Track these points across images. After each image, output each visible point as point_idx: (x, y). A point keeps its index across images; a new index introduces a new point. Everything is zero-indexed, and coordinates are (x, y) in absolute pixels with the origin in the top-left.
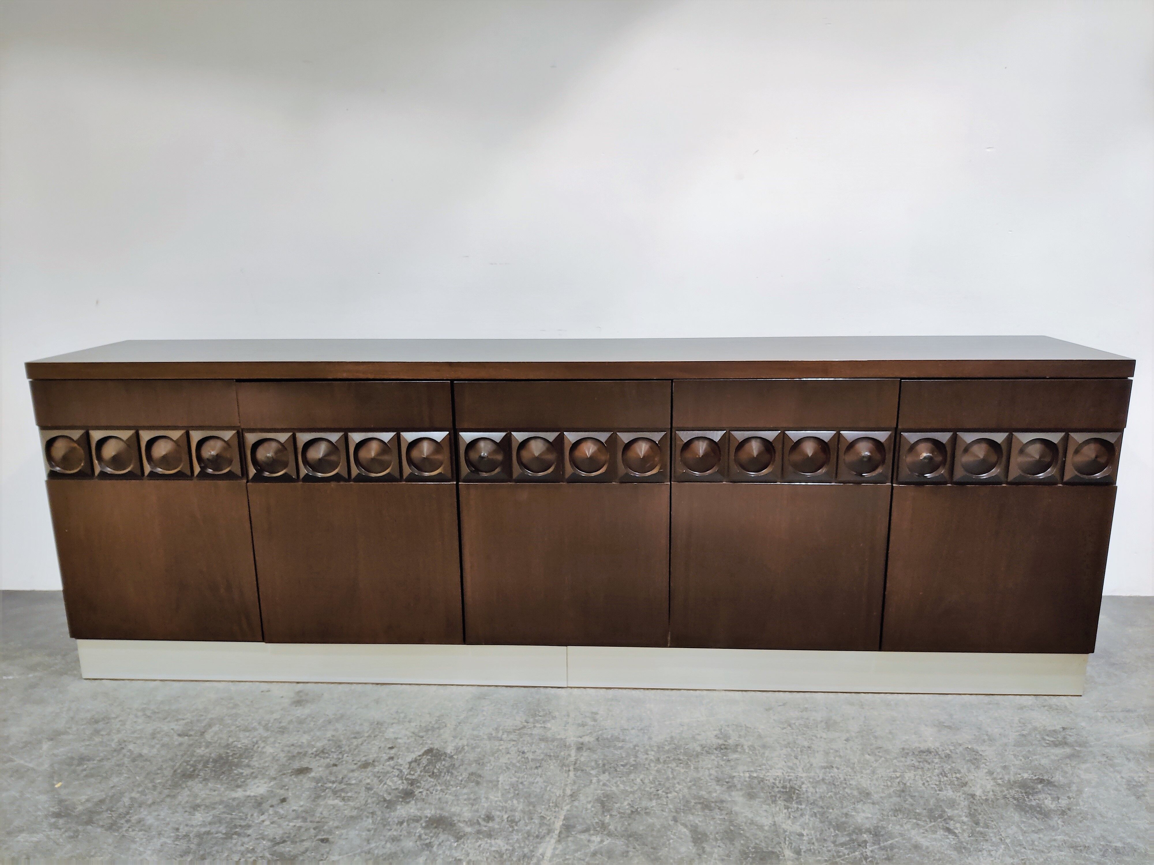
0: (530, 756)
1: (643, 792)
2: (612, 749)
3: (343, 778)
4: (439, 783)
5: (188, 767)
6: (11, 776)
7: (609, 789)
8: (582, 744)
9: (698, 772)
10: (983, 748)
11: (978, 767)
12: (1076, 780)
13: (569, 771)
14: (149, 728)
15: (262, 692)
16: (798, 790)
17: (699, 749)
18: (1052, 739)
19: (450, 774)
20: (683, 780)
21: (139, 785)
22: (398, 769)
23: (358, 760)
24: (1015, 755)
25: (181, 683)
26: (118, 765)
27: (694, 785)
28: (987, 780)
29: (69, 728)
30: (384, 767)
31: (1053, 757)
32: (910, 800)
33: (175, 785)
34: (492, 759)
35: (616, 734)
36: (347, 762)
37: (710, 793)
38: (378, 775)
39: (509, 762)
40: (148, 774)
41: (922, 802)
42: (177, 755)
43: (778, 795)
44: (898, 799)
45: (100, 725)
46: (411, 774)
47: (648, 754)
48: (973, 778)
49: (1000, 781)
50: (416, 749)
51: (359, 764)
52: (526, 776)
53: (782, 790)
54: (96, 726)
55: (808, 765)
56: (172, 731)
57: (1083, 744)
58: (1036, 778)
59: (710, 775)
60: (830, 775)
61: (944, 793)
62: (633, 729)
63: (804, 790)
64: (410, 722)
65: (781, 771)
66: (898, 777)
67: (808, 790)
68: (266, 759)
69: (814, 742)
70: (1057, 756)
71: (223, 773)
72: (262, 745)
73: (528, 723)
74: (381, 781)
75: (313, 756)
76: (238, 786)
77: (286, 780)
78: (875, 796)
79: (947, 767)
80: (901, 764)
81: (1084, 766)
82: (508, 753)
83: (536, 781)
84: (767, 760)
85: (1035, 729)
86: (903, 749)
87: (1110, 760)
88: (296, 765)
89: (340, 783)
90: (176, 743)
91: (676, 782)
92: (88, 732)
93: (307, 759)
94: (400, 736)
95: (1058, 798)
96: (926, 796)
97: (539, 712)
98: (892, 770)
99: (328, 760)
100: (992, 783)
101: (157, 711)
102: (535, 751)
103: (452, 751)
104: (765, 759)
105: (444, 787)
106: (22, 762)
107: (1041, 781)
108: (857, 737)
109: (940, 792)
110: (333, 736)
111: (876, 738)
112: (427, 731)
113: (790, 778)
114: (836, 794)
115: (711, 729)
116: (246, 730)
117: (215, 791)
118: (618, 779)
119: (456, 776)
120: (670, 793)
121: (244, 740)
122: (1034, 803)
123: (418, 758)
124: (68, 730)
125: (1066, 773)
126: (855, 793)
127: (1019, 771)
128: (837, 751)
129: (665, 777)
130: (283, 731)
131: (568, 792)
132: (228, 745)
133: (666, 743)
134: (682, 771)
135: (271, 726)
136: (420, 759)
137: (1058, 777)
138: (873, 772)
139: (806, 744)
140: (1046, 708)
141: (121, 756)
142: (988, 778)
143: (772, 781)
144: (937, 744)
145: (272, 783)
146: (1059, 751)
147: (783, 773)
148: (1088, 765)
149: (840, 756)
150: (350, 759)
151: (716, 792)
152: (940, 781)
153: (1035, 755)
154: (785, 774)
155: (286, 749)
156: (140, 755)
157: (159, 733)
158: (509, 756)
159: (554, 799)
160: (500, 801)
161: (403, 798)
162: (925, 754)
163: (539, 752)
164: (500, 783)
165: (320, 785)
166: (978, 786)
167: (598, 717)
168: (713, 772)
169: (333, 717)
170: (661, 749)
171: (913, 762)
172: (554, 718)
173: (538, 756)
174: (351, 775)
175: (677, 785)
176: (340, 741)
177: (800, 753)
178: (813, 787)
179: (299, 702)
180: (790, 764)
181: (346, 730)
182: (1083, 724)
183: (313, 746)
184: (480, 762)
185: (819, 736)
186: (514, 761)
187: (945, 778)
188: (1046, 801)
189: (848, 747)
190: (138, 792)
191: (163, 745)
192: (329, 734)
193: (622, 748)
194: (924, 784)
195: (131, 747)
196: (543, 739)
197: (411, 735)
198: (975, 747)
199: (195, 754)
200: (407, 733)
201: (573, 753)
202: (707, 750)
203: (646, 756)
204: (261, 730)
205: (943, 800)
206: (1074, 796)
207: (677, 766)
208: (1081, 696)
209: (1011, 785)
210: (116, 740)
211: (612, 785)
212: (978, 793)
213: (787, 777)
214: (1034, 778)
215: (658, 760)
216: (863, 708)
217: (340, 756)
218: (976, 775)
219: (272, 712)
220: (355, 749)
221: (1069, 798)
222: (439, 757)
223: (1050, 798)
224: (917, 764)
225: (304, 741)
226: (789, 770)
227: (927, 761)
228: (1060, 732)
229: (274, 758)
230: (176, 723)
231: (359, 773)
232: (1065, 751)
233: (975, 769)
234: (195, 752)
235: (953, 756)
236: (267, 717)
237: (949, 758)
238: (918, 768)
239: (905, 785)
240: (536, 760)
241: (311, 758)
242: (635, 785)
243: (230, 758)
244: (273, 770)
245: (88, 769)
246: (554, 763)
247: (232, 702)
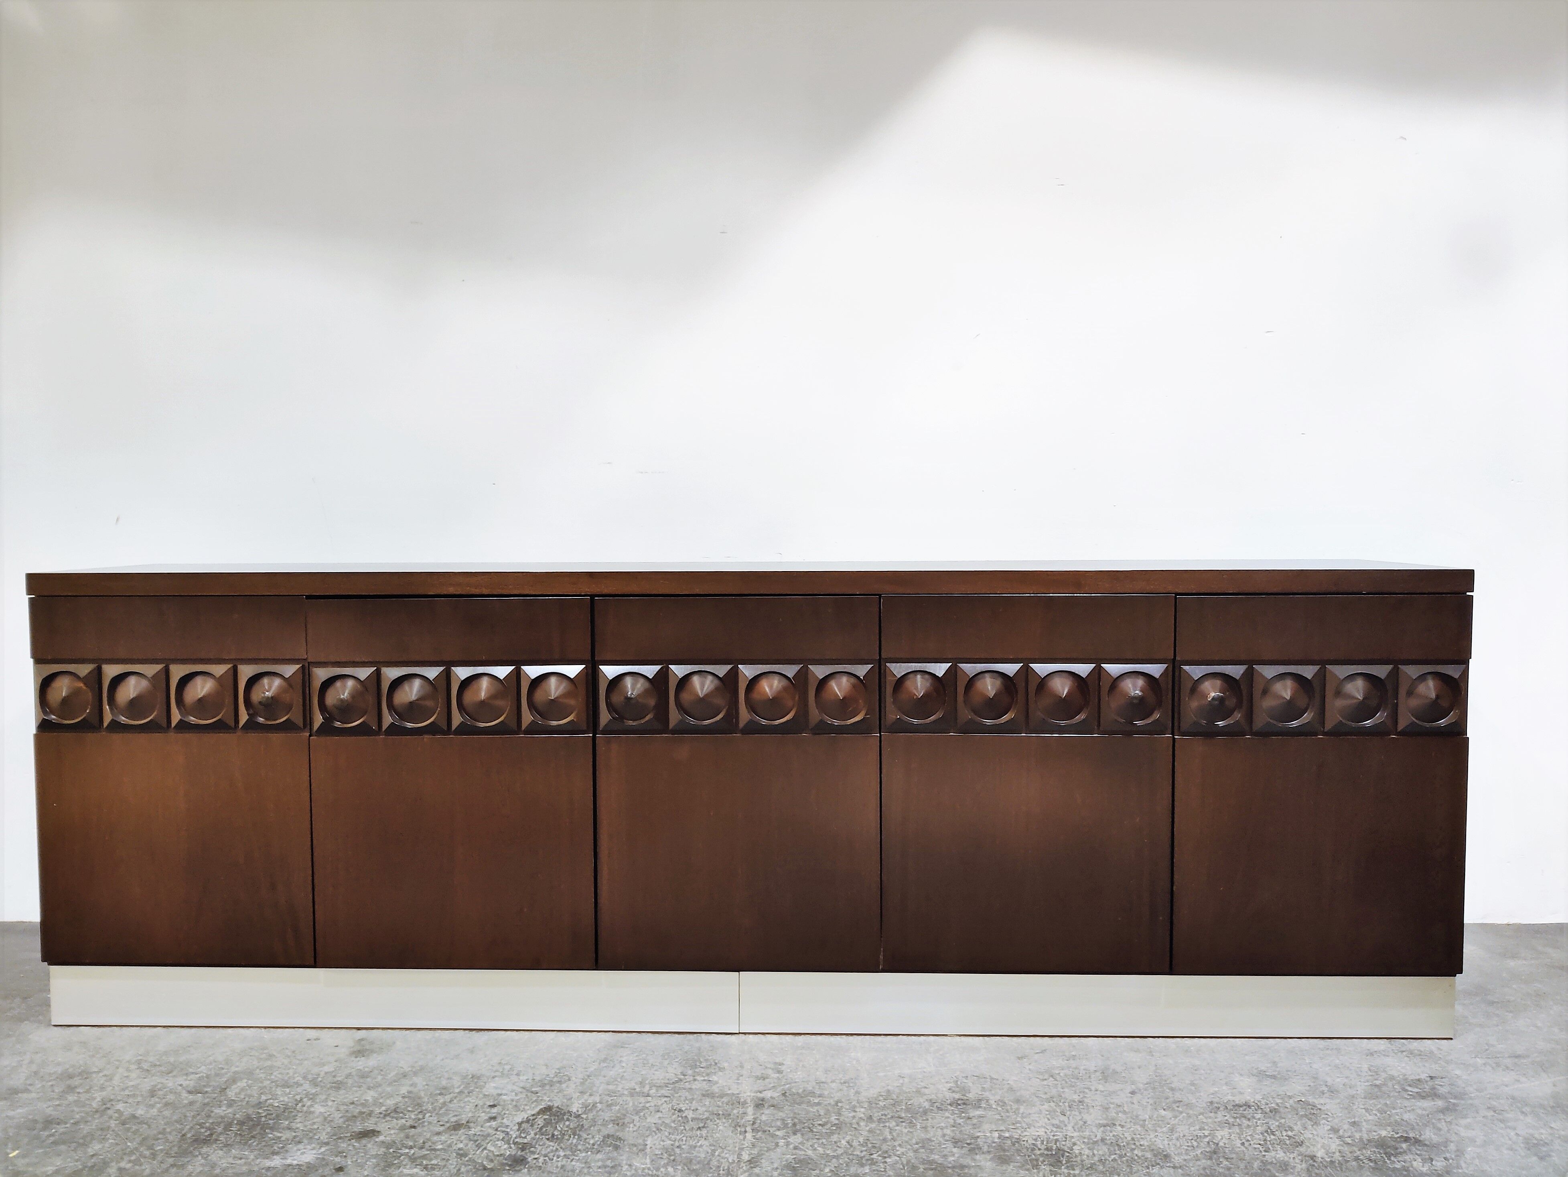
0: (690, 1115)
1: (851, 1157)
2: (804, 1106)
3: (424, 1143)
4: (561, 1148)
5: (203, 1130)
7: (803, 1153)
8: (763, 1100)
9: (927, 1131)
10: (1322, 1101)
11: (1316, 1124)
12: (1454, 1138)
13: (746, 1132)
14: (147, 1084)
15: (308, 1040)
16: (1069, 1153)
17: (927, 1105)
18: (1416, 1090)
19: (576, 1137)
20: (907, 1142)
21: (132, 1153)
22: (503, 1132)
23: (446, 1120)
24: (1367, 1110)
25: (194, 1030)
26: (102, 1129)
27: (923, 1147)
28: (1331, 1138)
29: (30, 1085)
30: (483, 1129)
31: (1420, 1112)
32: (1225, 1163)
33: (184, 1153)
34: (636, 1118)
35: (811, 1089)
36: (430, 1123)
37: (945, 1156)
38: (476, 1138)
39: (660, 1122)
40: (144, 1139)
41: (1242, 1166)
42: (185, 1116)
43: (1041, 1159)
44: (1209, 1162)
45: (76, 1081)
46: (521, 1137)
47: (855, 1111)
48: (1311, 1136)
49: (1349, 1140)
50: (527, 1108)
51: (448, 1125)
52: (684, 1139)
53: (1046, 1152)
54: (69, 1082)
55: (1081, 1123)
56: (180, 1088)
57: (1460, 1096)
58: (1398, 1135)
59: (944, 1135)
60: (1111, 1134)
61: (1273, 1154)
62: (833, 1082)
63: (1077, 1152)
64: (518, 1075)
65: (1043, 1130)
66: (1206, 1136)
67: (1083, 1152)
68: (315, 1120)
69: (1087, 1095)
70: (1424, 1109)
71: (253, 1137)
72: (309, 1103)
73: (684, 1075)
74: (478, 1146)
75: (382, 1116)
76: (274, 1153)
77: (344, 1145)
78: (1176, 1158)
79: (1274, 1124)
80: (1210, 1120)
81: (1463, 1122)
82: (658, 1111)
83: (699, 1144)
84: (1022, 1117)
85: (1392, 1078)
86: (1211, 1103)
87: (1499, 1114)
88: (358, 1127)
89: (422, 1148)
90: (186, 1102)
91: (896, 1144)
92: (58, 1089)
93: (373, 1120)
94: (504, 1092)
95: (1432, 1160)
96: (1247, 1157)
97: (701, 1062)
98: (1197, 1127)
99: (403, 1121)
100: (1338, 1142)
101: (158, 1063)
102: (697, 1109)
103: (580, 1110)
104: (1020, 1115)
105: (568, 1153)
107: (1406, 1139)
108: (1146, 1090)
109: (1267, 1154)
110: (409, 1092)
111: (1172, 1089)
112: (543, 1085)
113: (1055, 1138)
114: (1121, 1156)
115: (943, 1081)
116: (286, 1085)
117: (241, 1159)
118: (815, 1141)
119: (586, 1139)
120: (890, 1156)
121: (283, 1097)
122: (1398, 1166)
123: (531, 1118)
124: (29, 1088)
125: (1440, 1130)
126: (1149, 1155)
127: (1374, 1128)
128: (1120, 1106)
129: (881, 1138)
130: (338, 1086)
131: (746, 1157)
132: (259, 1103)
133: (881, 1098)
134: (905, 1130)
135: (321, 1081)
136: (534, 1120)
137: (1428, 1135)
138: (1172, 1130)
139: (1076, 1097)
140: (1404, 1053)
141: (105, 1118)
142: (1331, 1136)
143: (1031, 1141)
144: (1258, 1097)
145: (323, 1149)
146: (1427, 1104)
147: (1046, 1132)
148: (1469, 1120)
149: (1125, 1112)
150: (434, 1119)
151: (953, 1155)
152: (1265, 1140)
153: (1394, 1108)
154: (1048, 1133)
155: (342, 1108)
156: (134, 1117)
157: (160, 1090)
158: (659, 1115)
159: (725, 1165)
160: (649, 1169)
161: (510, 1166)
162: (1241, 1109)
163: (701, 1110)
164: (648, 1147)
165: (391, 1150)
166: (1319, 1146)
167: (783, 1068)
168: (948, 1131)
169: (410, 1069)
170: (874, 1105)
171: (1226, 1118)
172: (722, 1069)
173: (700, 1114)
174: (436, 1138)
175: (898, 1148)
176: (420, 1098)
177: (1068, 1109)
178: (1089, 1149)
179: (360, 1052)
180: (1054, 1122)
181: (427, 1085)
182: (1458, 1072)
183: (381, 1104)
184: (619, 1122)
185: (1093, 1088)
186: (667, 1121)
187: (1272, 1137)
188: (1415, 1164)
189: (1135, 1101)
190: (130, 1161)
191: (167, 1104)
192: (404, 1090)
193: (819, 1104)
194: (1243, 1144)
195: (120, 1106)
196: (707, 1095)
197: (520, 1090)
198: (1311, 1100)
199: (212, 1114)
200: (515, 1088)
201: (750, 1110)
202: (938, 1106)
203: (853, 1114)
204: (307, 1086)
205: (1272, 1163)
206: (1453, 1156)
207: (897, 1126)
208: (1451, 1039)
209: (1364, 1144)
210: (99, 1099)
211: (808, 1149)
212: (1320, 1154)
213: (1051, 1137)
214: (1396, 1136)
215: (870, 1117)
216: (1153, 1055)
217: (420, 1116)
218: (1315, 1133)
219: (322, 1064)
220: (441, 1108)
221: (1445, 1159)
222: (561, 1116)
223: (1420, 1160)
224: (1231, 1120)
225: (369, 1098)
226: (1055, 1129)
227: (1245, 1117)
228: (1427, 1082)
229: (325, 1119)
230: (185, 1077)
231: (447, 1136)
232: (1435, 1103)
233: (1312, 1126)
234: (212, 1112)
235: (1281, 1110)
236: (316, 1070)
237: (1276, 1112)
238: (1234, 1125)
239: (1218, 1144)
240: (698, 1119)
241: (378, 1118)
242: (840, 1147)
243: (263, 1119)
244: (324, 1134)
245: (57, 1134)
246: (724, 1123)
247: (265, 1051)
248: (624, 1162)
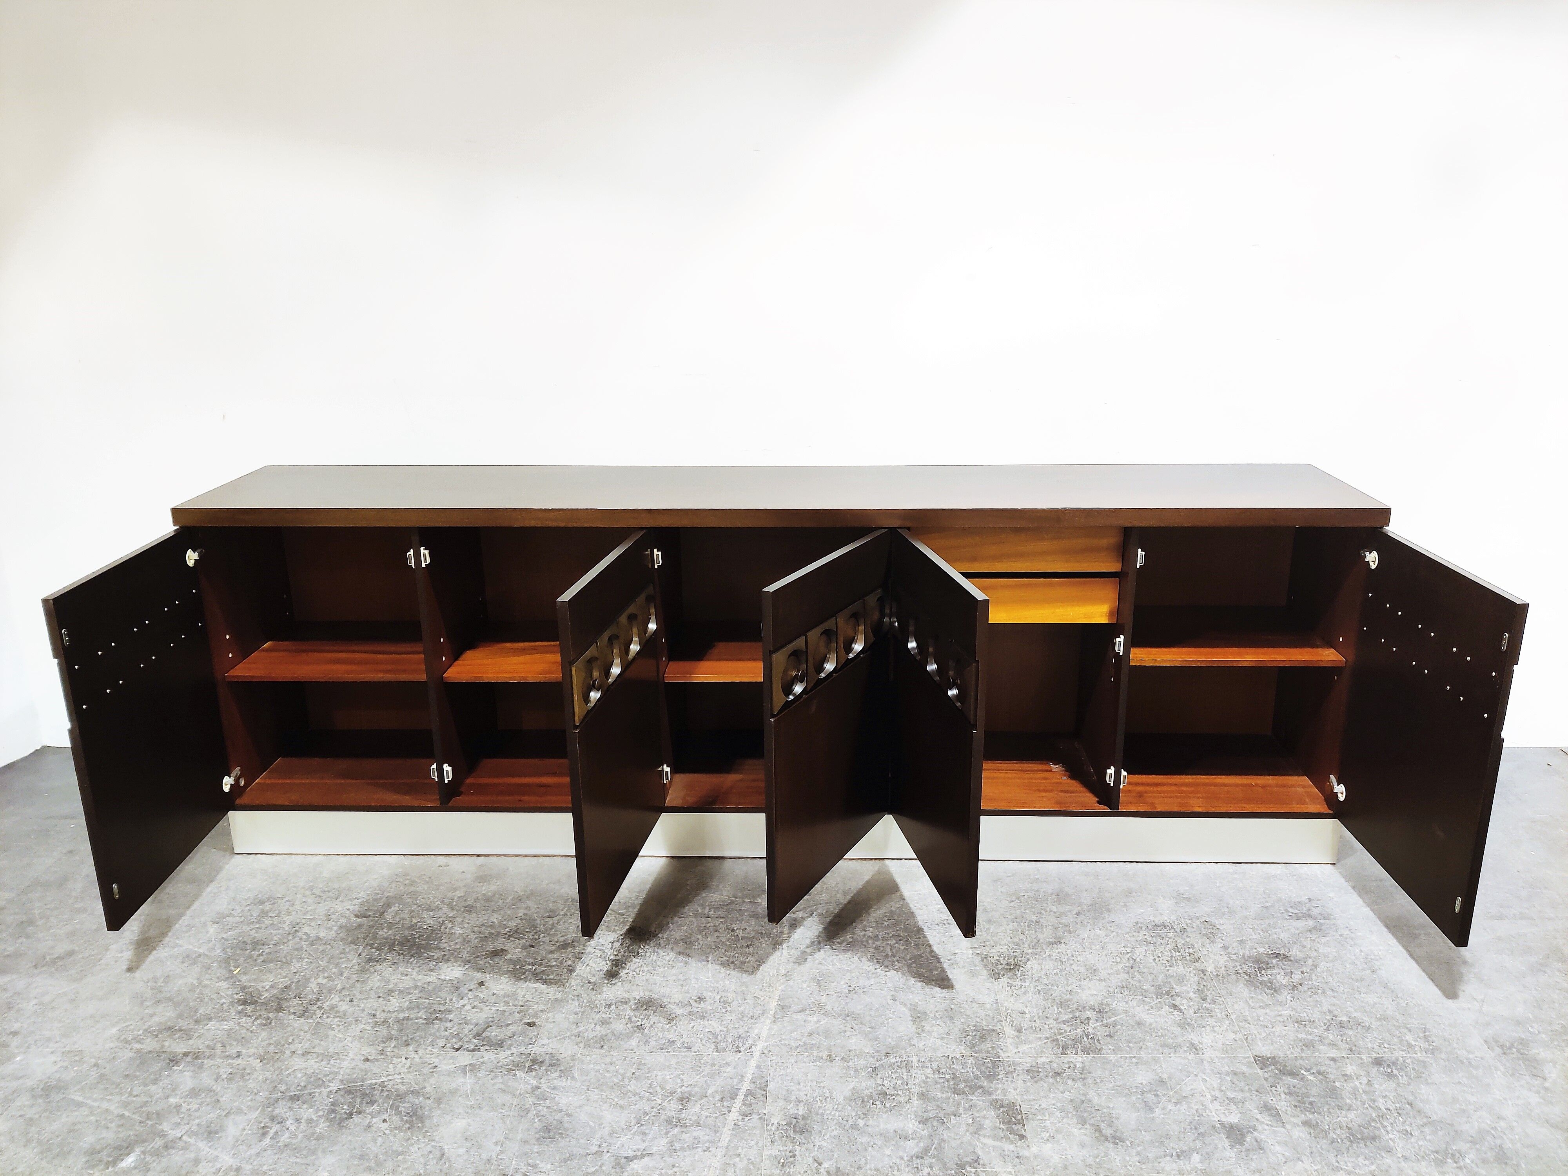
0: (741, 933)
1: (861, 971)
3: (542, 960)
4: (645, 964)
6: (183, 962)
7: (825, 967)
8: (795, 920)
10: (1222, 922)
11: (1213, 942)
12: (1314, 954)
13: (782, 949)
14: (322, 909)
15: (440, 866)
16: (1023, 967)
18: (1295, 911)
19: (656, 954)
20: (903, 958)
21: (324, 971)
22: (600, 950)
23: (556, 940)
24: (1253, 929)
25: (348, 857)
26: (297, 950)
27: (914, 962)
28: (1221, 955)
29: (233, 910)
30: (584, 948)
31: (1293, 930)
32: (1138, 976)
33: (363, 970)
34: (700, 937)
36: (544, 943)
37: (931, 970)
38: (580, 956)
39: (718, 941)
40: (331, 958)
41: (1150, 978)
42: (358, 938)
43: (1002, 973)
44: (1126, 976)
45: (267, 907)
46: (614, 955)
47: (866, 931)
48: (1206, 953)
49: (1234, 957)
50: (617, 928)
51: (558, 944)
52: (737, 955)
53: (1006, 967)
54: (262, 907)
55: (1035, 941)
56: (348, 912)
57: (1327, 917)
58: (1272, 952)
60: (1057, 951)
61: (1175, 968)
63: (1029, 966)
65: (1006, 947)
66: (1128, 953)
67: (1034, 967)
68: (457, 941)
69: (1043, 916)
70: (1298, 929)
71: (412, 956)
72: (450, 925)
73: (735, 898)
74: (583, 963)
75: (507, 936)
76: (431, 970)
77: (482, 963)
78: (1102, 972)
79: (1181, 942)
80: (1133, 939)
81: (1324, 940)
82: (716, 931)
83: (748, 960)
84: (992, 936)
85: (1280, 900)
86: (1137, 923)
88: (490, 947)
89: (540, 965)
90: (355, 924)
91: (895, 959)
92: (255, 914)
93: (501, 940)
95: (1292, 973)
96: (1155, 972)
97: (748, 885)
98: (1122, 945)
99: (524, 941)
100: (1226, 958)
101: (326, 889)
102: (746, 929)
103: (657, 930)
104: (990, 934)
105: (650, 968)
106: (191, 947)
107: (1277, 955)
108: (1089, 911)
109: (1170, 968)
110: (525, 915)
112: (627, 908)
113: (1015, 954)
114: (1061, 971)
115: (934, 902)
116: (429, 909)
117: (406, 975)
119: (663, 956)
121: (429, 920)
122: (1266, 978)
123: (620, 938)
124: (232, 912)
125: (1304, 947)
126: (1083, 969)
127: (1256, 946)
128: (1067, 926)
130: (470, 910)
131: (783, 972)
132: (412, 926)
133: (885, 918)
134: (902, 948)
135: (456, 905)
136: (623, 939)
137: (1295, 952)
138: (1103, 948)
139: (1034, 918)
140: (1295, 877)
141: (297, 939)
142: (1222, 953)
143: (996, 957)
144: (1173, 918)
145: (467, 967)
146: (1301, 924)
147: (1008, 950)
148: (1328, 939)
149: (1069, 932)
150: (547, 939)
152: (1172, 956)
153: (1275, 928)
154: (1010, 950)
155: (476, 929)
156: (318, 938)
157: (333, 914)
158: (717, 934)
159: (767, 978)
160: (711, 982)
161: (608, 979)
162: (1159, 928)
163: (749, 929)
165: (518, 967)
166: (1211, 961)
169: (523, 893)
170: (879, 925)
171: (1146, 937)
173: (748, 933)
174: (550, 956)
175: (896, 963)
176: (535, 920)
177: (1027, 928)
178: (1039, 964)
179: (482, 878)
180: (1016, 940)
181: (538, 908)
182: (1331, 895)
183: (505, 926)
184: (687, 941)
185: (1048, 910)
186: (723, 940)
187: (1178, 954)
188: (1278, 976)
189: (1079, 922)
190: (324, 978)
191: (341, 927)
192: (521, 913)
194: (1154, 960)
195: (306, 929)
196: (753, 916)
198: (1213, 920)
199: (378, 936)
201: (786, 930)
203: (863, 933)
204: (445, 909)
205: (1172, 976)
206: (1308, 970)
207: (897, 943)
208: (1335, 864)
209: (1245, 960)
210: (288, 923)
211: (829, 964)
212: (1210, 968)
213: (1012, 954)
214: (1270, 953)
217: (537, 937)
218: (1210, 950)
219: (455, 890)
220: (551, 929)
221: (1303, 973)
222: (642, 936)
223: (1283, 973)
224: (1149, 939)
225: (495, 920)
226: (1015, 947)
227: (1160, 936)
228: (1305, 904)
229: (464, 939)
230: (350, 902)
231: (558, 953)
232: (1307, 923)
233: (1210, 944)
234: (377, 934)
235: (1189, 930)
236: (450, 895)
237: (1184, 932)
238: (1150, 943)
239: (1135, 960)
240: (747, 938)
241: (504, 938)
242: (853, 963)
243: (417, 940)
244: (466, 953)
245: (264, 954)
246: (766, 941)
247: (408, 878)
248: (693, 976)
